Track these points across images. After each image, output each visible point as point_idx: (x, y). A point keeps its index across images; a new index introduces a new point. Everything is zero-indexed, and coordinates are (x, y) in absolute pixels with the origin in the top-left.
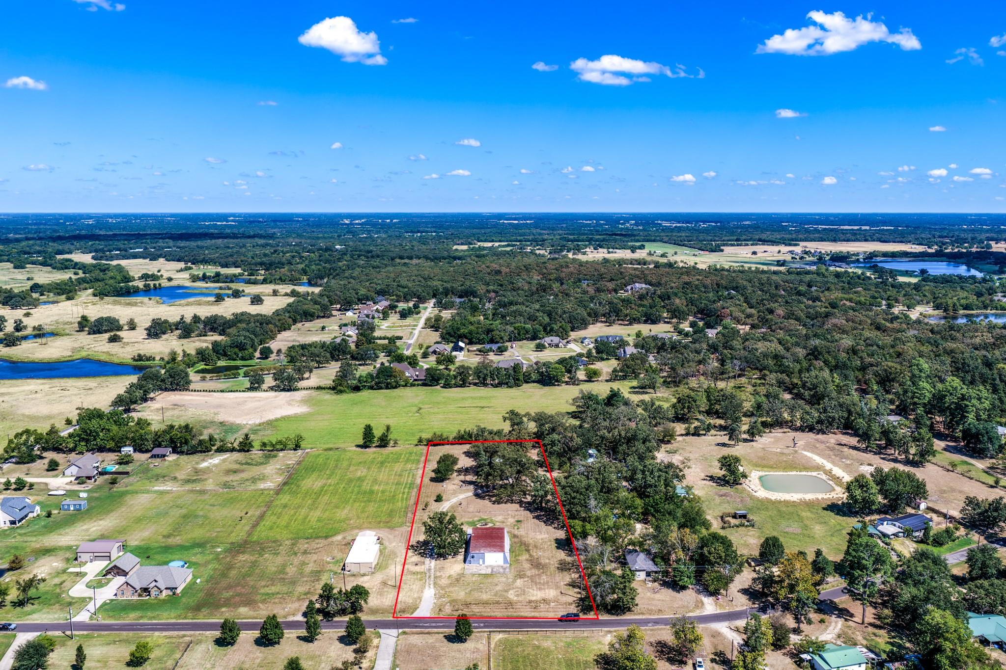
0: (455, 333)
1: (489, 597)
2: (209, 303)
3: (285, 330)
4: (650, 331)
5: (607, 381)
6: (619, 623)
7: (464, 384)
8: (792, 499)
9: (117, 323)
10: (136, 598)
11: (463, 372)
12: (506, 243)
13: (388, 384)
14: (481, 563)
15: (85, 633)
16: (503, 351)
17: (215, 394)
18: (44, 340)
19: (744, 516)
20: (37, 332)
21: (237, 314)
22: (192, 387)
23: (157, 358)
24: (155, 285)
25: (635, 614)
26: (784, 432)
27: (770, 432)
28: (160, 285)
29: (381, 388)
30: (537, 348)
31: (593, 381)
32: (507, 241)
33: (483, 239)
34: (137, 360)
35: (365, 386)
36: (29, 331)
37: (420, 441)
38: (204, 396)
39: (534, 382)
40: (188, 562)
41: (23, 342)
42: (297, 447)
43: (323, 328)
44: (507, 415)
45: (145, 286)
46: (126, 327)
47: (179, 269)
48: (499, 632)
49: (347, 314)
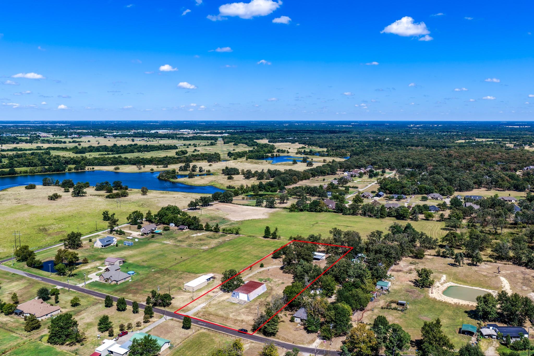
0: (384, 187)
1: (222, 313)
2: (289, 165)
3: (306, 179)
4: (510, 195)
5: (437, 221)
6: (262, 340)
7: (354, 214)
8: (450, 302)
9: (237, 171)
10: (104, 282)
11: (353, 207)
12: (492, 139)
13: (316, 210)
14: (238, 298)
15: (75, 291)
16: (400, 199)
17: (239, 206)
18: (203, 177)
19: (402, 305)
20: (207, 173)
21: (287, 170)
22: (233, 202)
23: (236, 188)
24: (276, 155)
25: (276, 338)
26: (505, 264)
27: (495, 262)
28: (279, 155)
29: (312, 211)
30: (422, 199)
31: (429, 220)
32: (492, 138)
33: (481, 136)
34: (229, 188)
35: (306, 209)
36: (205, 172)
37: (291, 238)
38: (234, 206)
39: (393, 217)
40: (137, 273)
41: (195, 177)
42: (237, 233)
43: (324, 180)
44: (333, 230)
45: (271, 155)
46: (241, 174)
47: (299, 148)
48: (205, 328)
49: (345, 174)
